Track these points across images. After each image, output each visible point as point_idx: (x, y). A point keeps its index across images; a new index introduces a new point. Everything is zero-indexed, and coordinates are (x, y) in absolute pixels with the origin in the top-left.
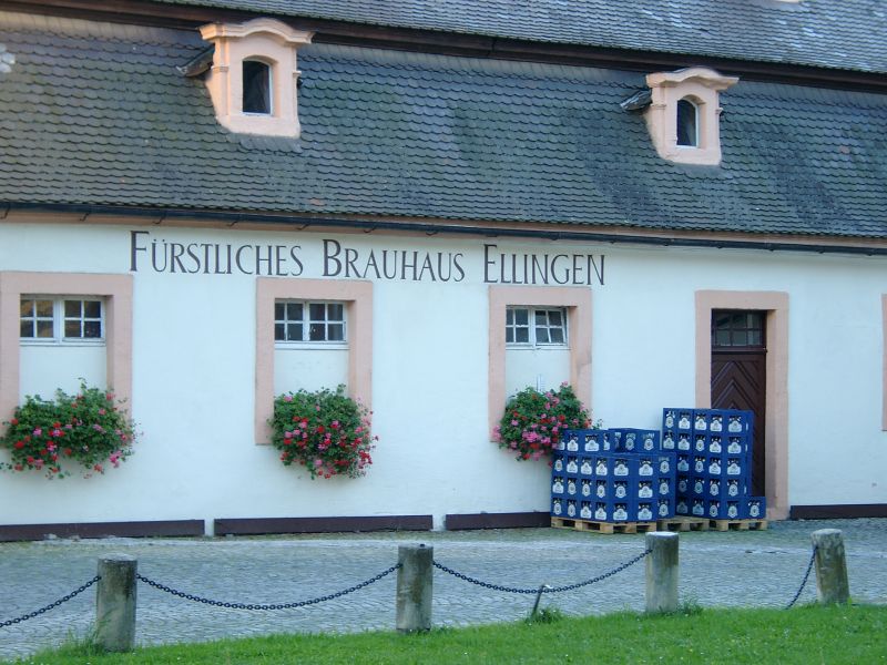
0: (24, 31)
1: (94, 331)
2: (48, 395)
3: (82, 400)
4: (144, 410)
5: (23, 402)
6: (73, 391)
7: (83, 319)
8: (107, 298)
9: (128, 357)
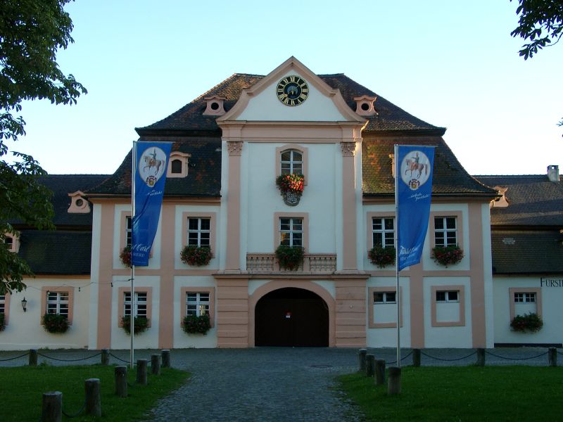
0: (518, 235)
1: (533, 300)
2: (522, 315)
3: (530, 316)
4: (545, 318)
5: (516, 316)
6: (528, 314)
7: (530, 298)
8: (535, 293)
9: (541, 306)
